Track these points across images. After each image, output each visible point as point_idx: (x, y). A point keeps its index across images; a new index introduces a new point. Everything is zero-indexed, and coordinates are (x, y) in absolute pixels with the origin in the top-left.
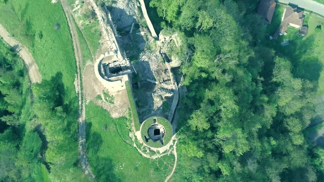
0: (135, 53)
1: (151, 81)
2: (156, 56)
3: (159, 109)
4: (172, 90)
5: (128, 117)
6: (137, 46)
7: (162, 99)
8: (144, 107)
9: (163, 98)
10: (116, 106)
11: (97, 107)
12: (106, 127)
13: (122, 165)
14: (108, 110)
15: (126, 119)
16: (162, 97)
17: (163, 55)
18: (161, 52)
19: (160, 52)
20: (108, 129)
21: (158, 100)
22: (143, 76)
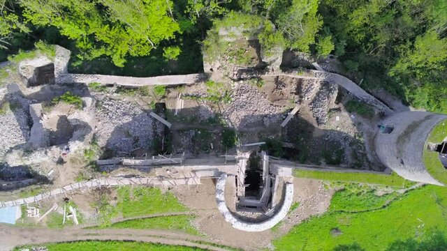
0: (215, 131)
1: (288, 119)
2: (241, 91)
3: (357, 124)
4: (325, 84)
5: (342, 186)
6: (202, 123)
7: (338, 110)
8: (342, 152)
9: (337, 106)
10: (305, 201)
11: (291, 233)
12: (337, 229)
13: (417, 223)
14: (306, 216)
15: (344, 190)
16: (334, 109)
17: (244, 76)
18: (235, 77)
19: (234, 80)
20: (340, 228)
21: (338, 118)
22: (274, 132)
